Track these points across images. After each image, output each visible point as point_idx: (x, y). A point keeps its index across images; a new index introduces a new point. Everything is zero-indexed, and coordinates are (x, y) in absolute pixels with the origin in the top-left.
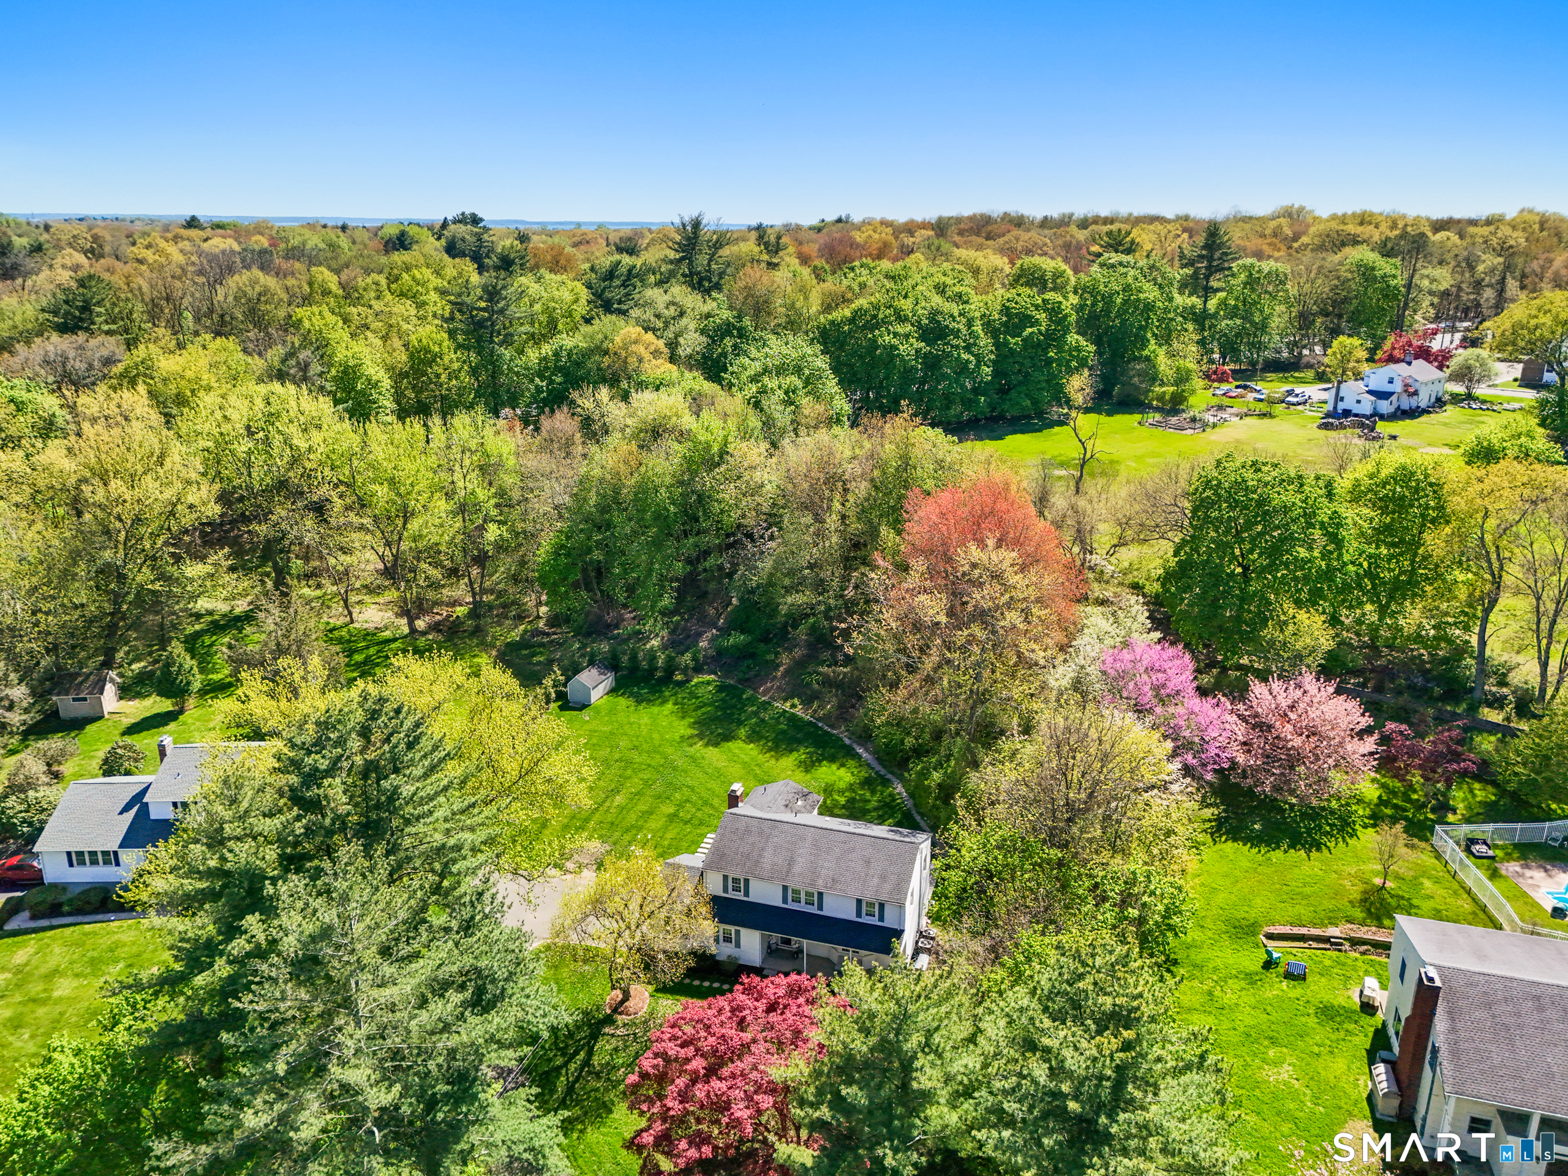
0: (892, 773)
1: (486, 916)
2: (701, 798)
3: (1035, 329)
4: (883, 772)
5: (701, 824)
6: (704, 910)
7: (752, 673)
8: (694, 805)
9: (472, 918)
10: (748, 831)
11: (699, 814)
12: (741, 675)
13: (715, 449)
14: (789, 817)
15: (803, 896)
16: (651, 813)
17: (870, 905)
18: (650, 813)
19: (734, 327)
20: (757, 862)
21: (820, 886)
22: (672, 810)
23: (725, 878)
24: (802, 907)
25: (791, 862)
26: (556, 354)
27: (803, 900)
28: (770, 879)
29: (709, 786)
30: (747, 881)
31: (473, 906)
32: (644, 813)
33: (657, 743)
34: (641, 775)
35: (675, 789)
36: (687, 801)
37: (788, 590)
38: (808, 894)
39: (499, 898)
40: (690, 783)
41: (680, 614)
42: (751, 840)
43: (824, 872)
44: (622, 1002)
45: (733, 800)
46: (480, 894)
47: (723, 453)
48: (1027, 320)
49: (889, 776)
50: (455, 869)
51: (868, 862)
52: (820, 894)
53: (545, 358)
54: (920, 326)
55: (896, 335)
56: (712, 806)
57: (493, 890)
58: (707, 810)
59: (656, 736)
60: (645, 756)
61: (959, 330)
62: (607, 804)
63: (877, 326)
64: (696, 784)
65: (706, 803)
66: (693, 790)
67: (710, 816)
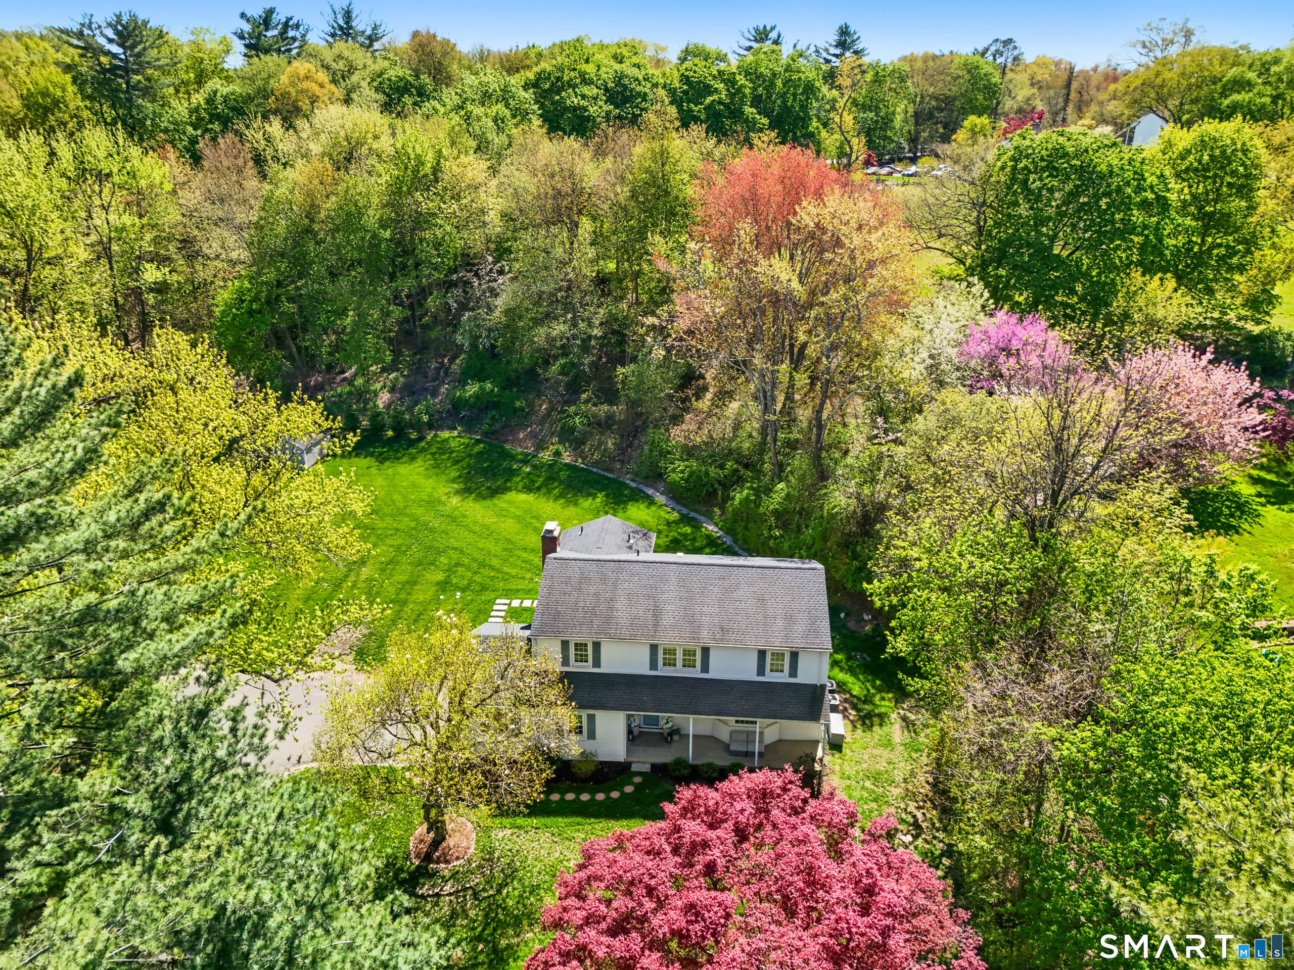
0: (696, 511)
1: (222, 766)
2: (474, 560)
3: (715, 97)
4: (685, 511)
5: (484, 588)
6: (553, 694)
7: (497, 426)
8: (469, 568)
9: (186, 776)
10: (585, 579)
11: (478, 578)
12: (485, 427)
13: (427, 169)
14: (633, 556)
15: (679, 656)
16: (415, 583)
17: (779, 656)
18: (412, 583)
19: (412, 86)
20: (608, 619)
21: (706, 638)
22: (440, 577)
23: (565, 644)
24: (679, 671)
25: (657, 614)
26: (210, 101)
27: (679, 663)
28: (631, 639)
29: (481, 545)
30: (597, 646)
31: (183, 744)
32: (404, 584)
33: (401, 505)
34: (389, 541)
35: (439, 553)
36: (457, 565)
37: (537, 322)
38: (686, 652)
39: (250, 716)
40: (455, 544)
41: (398, 370)
42: (592, 589)
43: (705, 620)
44: (436, 843)
45: (550, 543)
46: (203, 714)
47: (437, 169)
48: (708, 90)
49: (692, 514)
50: (125, 662)
51: (762, 600)
52: (706, 651)
53: (197, 109)
54: (607, 90)
55: (584, 97)
56: (492, 568)
57: (231, 702)
58: (486, 572)
59: (396, 497)
60: (389, 520)
61: (645, 94)
62: (352, 578)
63: (562, 89)
64: (462, 544)
65: (482, 565)
66: (462, 552)
67: (492, 578)
